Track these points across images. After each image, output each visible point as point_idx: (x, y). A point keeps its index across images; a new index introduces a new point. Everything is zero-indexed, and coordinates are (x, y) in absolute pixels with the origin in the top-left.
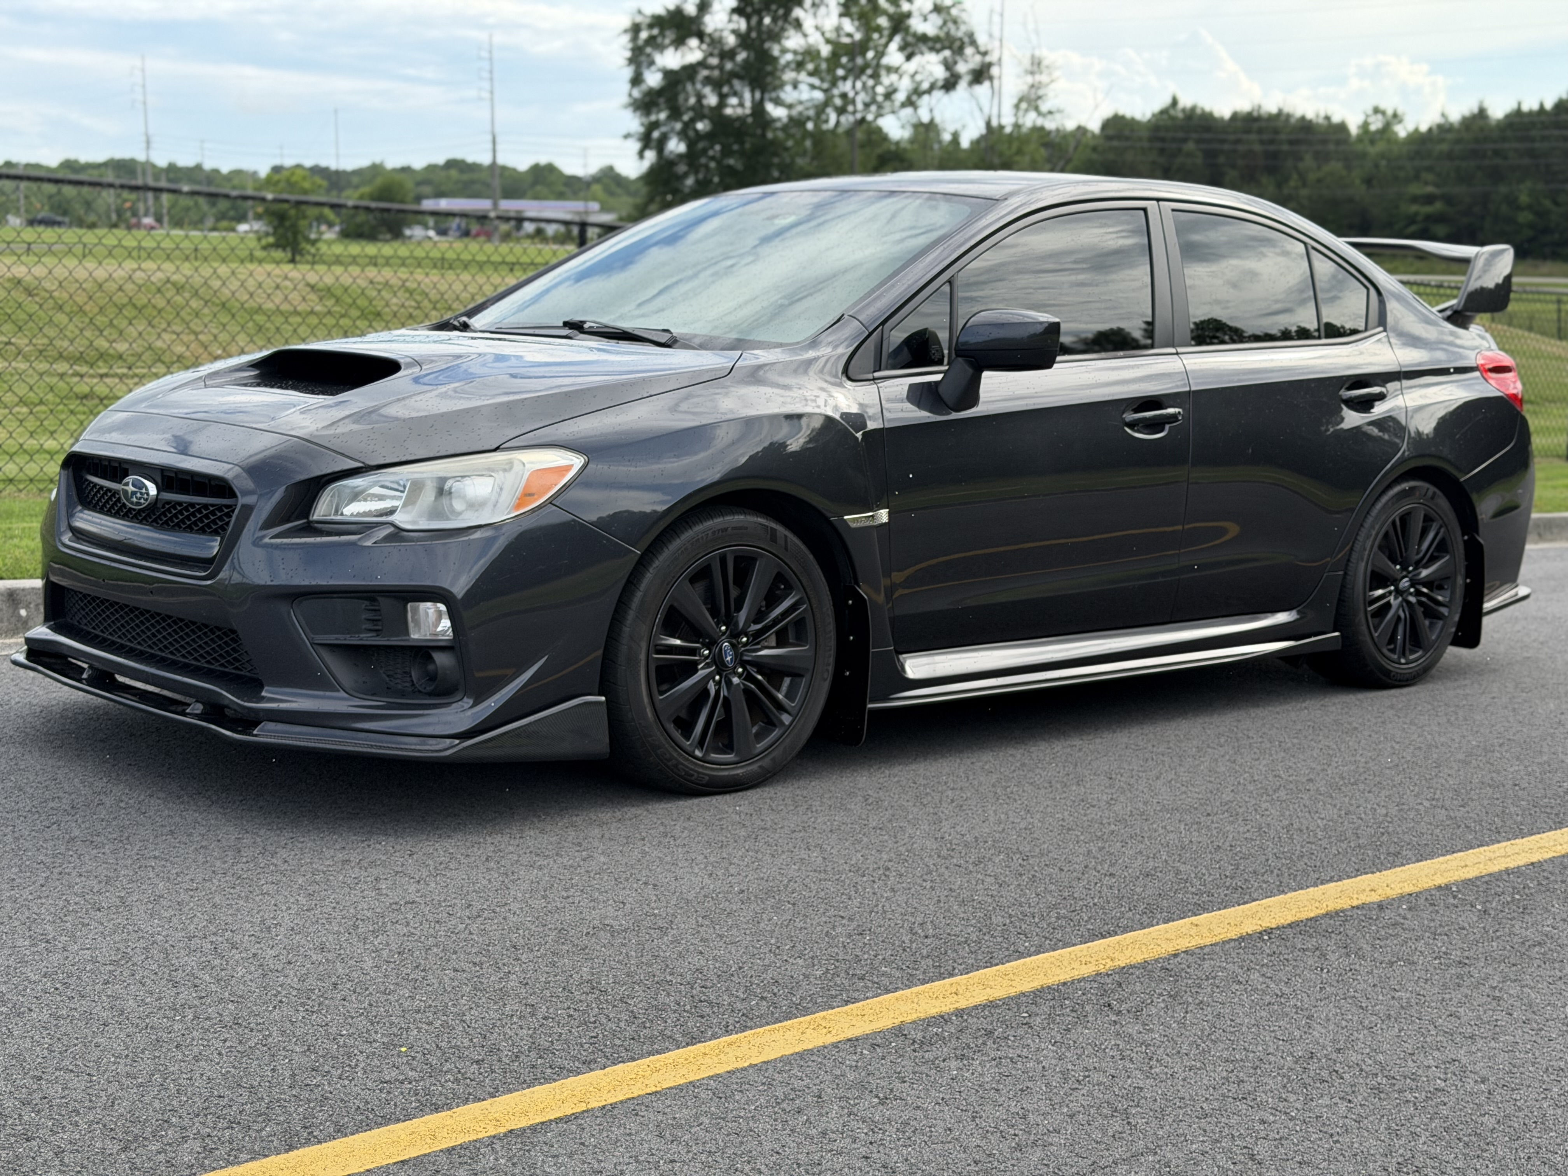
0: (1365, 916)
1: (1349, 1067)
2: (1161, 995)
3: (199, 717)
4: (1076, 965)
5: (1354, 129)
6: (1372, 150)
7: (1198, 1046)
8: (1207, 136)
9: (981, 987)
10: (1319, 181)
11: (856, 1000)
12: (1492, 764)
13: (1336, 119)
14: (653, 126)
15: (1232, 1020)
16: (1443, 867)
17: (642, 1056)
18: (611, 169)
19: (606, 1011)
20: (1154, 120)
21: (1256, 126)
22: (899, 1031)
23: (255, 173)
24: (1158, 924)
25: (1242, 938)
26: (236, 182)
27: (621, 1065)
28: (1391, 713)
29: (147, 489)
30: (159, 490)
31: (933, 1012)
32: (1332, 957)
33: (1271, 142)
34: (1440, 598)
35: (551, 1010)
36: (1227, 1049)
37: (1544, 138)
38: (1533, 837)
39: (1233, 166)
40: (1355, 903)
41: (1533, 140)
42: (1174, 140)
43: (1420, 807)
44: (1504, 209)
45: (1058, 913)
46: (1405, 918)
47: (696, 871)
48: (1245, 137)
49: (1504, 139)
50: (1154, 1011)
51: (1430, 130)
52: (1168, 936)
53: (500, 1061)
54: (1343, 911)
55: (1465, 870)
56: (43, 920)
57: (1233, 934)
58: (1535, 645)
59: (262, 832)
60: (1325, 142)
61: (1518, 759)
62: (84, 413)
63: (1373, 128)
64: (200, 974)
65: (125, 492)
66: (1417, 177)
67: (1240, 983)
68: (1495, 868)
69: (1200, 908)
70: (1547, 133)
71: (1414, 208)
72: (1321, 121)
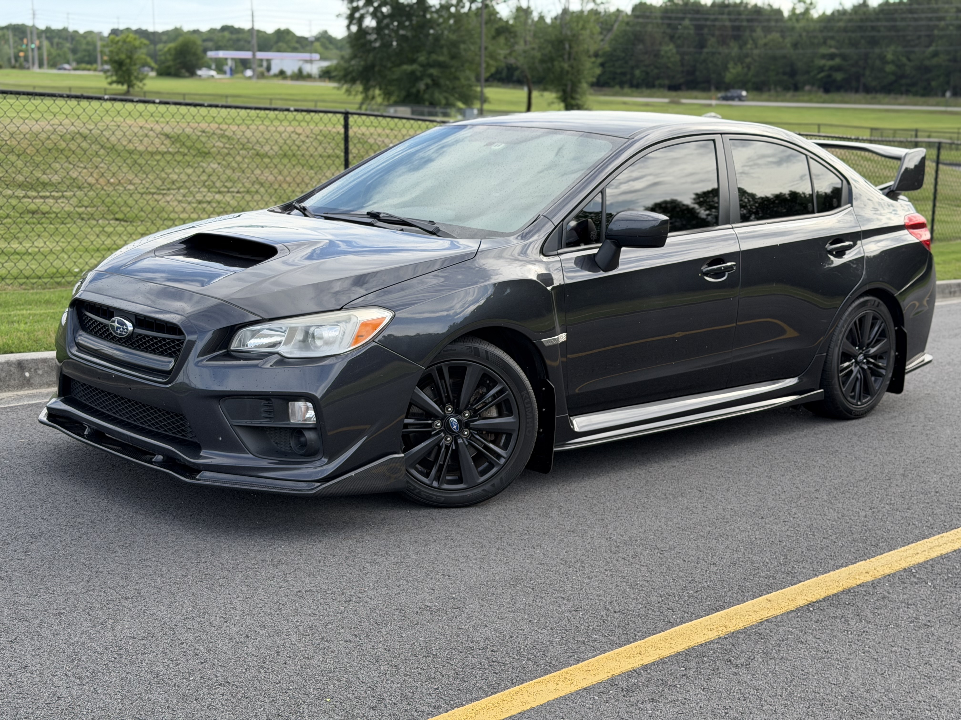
0: (865, 591)
1: (875, 703)
2: (758, 652)
3: (160, 464)
4: (705, 631)
5: (786, 14)
6: (798, 26)
7: (786, 689)
8: (698, 16)
9: (654, 649)
10: (765, 45)
11: (584, 660)
12: (921, 477)
13: (776, 6)
14: (355, 9)
15: (803, 670)
16: (905, 554)
17: (467, 703)
18: (326, 32)
19: (439, 670)
20: (664, 5)
21: (726, 10)
22: (612, 682)
23: (100, 33)
24: (747, 600)
25: (797, 610)
26: (89, 39)
27: (456, 709)
28: (855, 438)
29: (127, 326)
30: (134, 327)
31: (629, 667)
32: (852, 622)
33: (735, 20)
34: (880, 364)
35: (408, 669)
36: (803, 691)
37: (903, 19)
38: (953, 531)
39: (713, 35)
40: (859, 583)
41: (895, 20)
42: (676, 18)
43: (884, 510)
44: (878, 63)
45: (688, 593)
46: (889, 593)
47: (471, 565)
48: (720, 17)
49: (878, 20)
50: (757, 664)
51: (833, 14)
52: (755, 609)
53: (386, 707)
54: (853, 588)
55: (918, 556)
56: (95, 607)
57: (792, 607)
58: (930, 384)
59: (209, 539)
60: (769, 20)
61: (935, 472)
62: (34, 224)
63: (798, 11)
64: (196, 646)
65: (113, 327)
66: (825, 43)
67: (802, 643)
68: (934, 554)
69: (770, 589)
70: (904, 16)
71: (822, 62)
72: (766, 7)
